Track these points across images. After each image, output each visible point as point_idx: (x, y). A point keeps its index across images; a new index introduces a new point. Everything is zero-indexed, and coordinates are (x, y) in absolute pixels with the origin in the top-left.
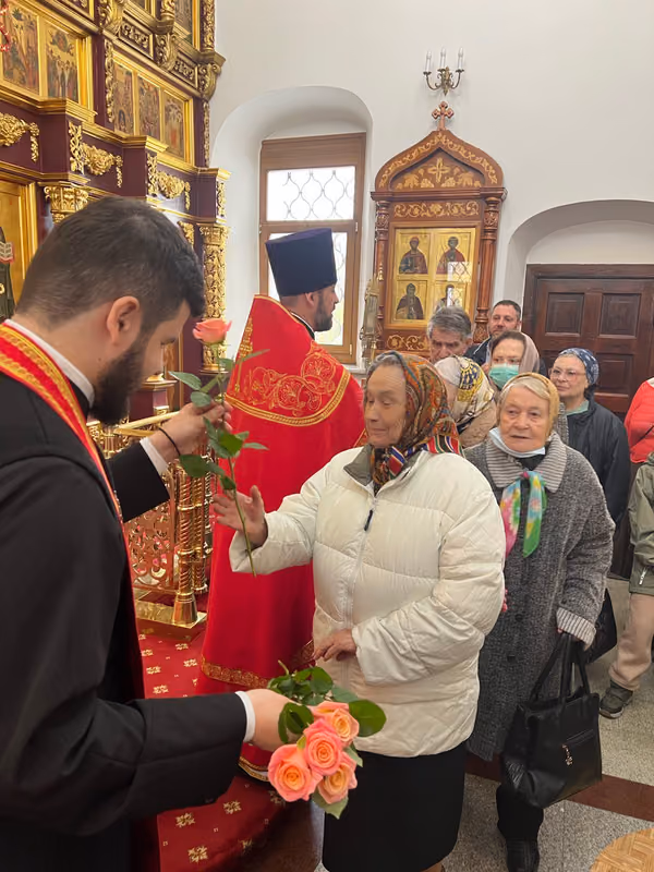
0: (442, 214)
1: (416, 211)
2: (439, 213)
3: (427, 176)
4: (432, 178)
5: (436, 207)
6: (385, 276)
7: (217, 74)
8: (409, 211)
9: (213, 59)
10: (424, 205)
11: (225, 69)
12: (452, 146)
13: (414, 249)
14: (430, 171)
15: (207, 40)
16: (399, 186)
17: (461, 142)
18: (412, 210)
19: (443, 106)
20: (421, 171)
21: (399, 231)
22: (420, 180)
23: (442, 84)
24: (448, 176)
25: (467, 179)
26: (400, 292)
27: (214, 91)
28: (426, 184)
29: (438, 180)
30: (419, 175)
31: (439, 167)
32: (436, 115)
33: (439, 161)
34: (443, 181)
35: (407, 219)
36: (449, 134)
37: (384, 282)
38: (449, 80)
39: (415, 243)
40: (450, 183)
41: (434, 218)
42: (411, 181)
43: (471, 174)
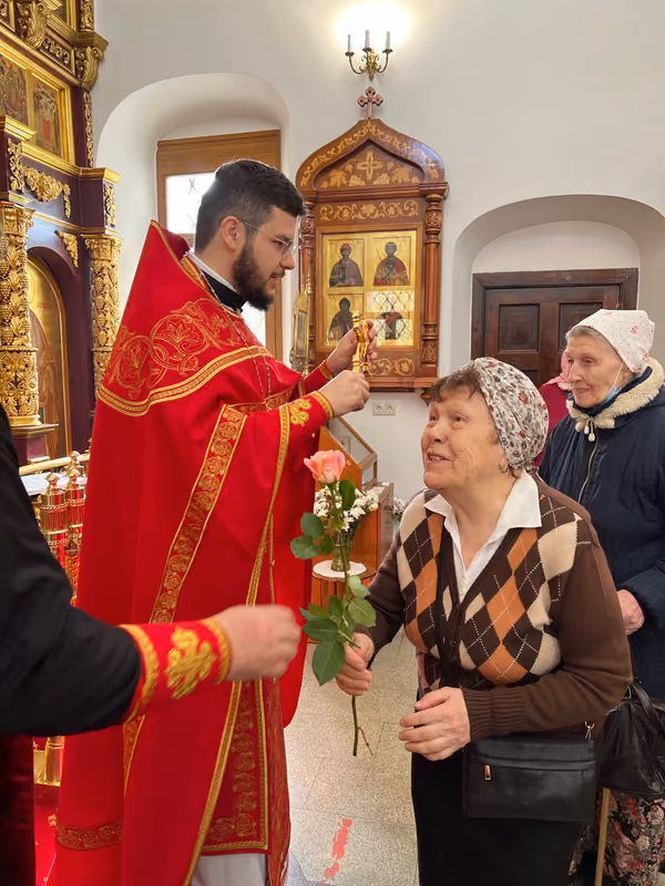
0: (377, 215)
1: (346, 214)
2: (373, 214)
3: (355, 172)
4: (363, 175)
5: (369, 209)
6: (313, 288)
7: (99, 60)
8: (338, 213)
9: (92, 42)
10: (354, 205)
11: (108, 54)
12: (383, 137)
13: (345, 257)
14: (359, 167)
15: (85, 20)
16: (325, 185)
17: (394, 132)
18: (341, 212)
19: (370, 91)
20: (349, 167)
21: (326, 238)
22: (348, 178)
23: (368, 67)
24: (381, 171)
25: (403, 175)
26: (331, 308)
27: (96, 79)
28: (355, 182)
29: (369, 177)
30: (347, 172)
31: (369, 162)
32: (362, 103)
33: (370, 154)
34: (374, 178)
35: (335, 222)
36: (379, 124)
37: (313, 296)
38: (375, 63)
39: (345, 250)
40: (383, 180)
41: (368, 220)
42: (337, 178)
43: (408, 168)
